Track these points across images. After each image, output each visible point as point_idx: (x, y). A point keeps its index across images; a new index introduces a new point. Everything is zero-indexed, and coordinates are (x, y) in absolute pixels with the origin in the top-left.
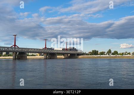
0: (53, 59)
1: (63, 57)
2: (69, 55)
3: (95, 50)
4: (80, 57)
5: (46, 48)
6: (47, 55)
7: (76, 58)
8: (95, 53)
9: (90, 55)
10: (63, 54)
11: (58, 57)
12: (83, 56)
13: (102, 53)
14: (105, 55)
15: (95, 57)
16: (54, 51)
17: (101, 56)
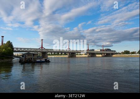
0: (93, 57)
1: (101, 56)
2: (105, 54)
3: (127, 51)
4: (114, 55)
5: (88, 49)
6: (89, 54)
7: (110, 56)
8: (127, 52)
9: (123, 54)
10: (101, 54)
11: (97, 55)
12: (117, 55)
13: (133, 53)
14: (135, 54)
15: (126, 56)
16: (94, 52)
17: (132, 55)
